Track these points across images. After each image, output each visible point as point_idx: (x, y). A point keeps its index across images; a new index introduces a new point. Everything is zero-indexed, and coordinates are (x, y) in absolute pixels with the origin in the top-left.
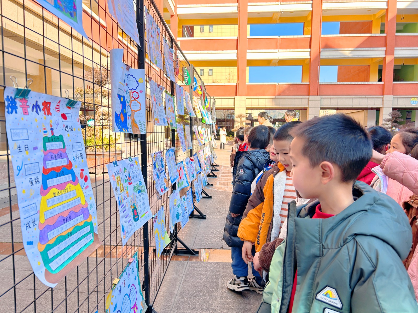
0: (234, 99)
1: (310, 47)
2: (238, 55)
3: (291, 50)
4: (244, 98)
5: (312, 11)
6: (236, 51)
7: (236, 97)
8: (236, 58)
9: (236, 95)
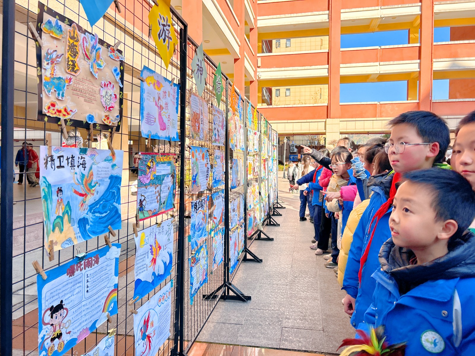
0: (326, 122)
1: (420, 58)
2: (330, 71)
3: (395, 62)
4: (337, 121)
5: (421, 15)
6: (327, 66)
7: (327, 119)
8: (327, 75)
9: (327, 118)
